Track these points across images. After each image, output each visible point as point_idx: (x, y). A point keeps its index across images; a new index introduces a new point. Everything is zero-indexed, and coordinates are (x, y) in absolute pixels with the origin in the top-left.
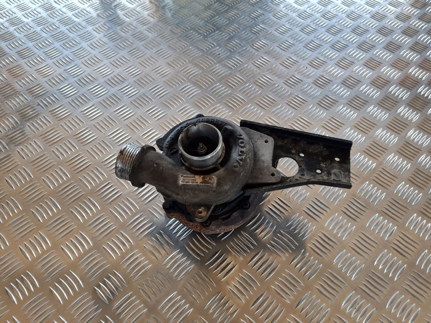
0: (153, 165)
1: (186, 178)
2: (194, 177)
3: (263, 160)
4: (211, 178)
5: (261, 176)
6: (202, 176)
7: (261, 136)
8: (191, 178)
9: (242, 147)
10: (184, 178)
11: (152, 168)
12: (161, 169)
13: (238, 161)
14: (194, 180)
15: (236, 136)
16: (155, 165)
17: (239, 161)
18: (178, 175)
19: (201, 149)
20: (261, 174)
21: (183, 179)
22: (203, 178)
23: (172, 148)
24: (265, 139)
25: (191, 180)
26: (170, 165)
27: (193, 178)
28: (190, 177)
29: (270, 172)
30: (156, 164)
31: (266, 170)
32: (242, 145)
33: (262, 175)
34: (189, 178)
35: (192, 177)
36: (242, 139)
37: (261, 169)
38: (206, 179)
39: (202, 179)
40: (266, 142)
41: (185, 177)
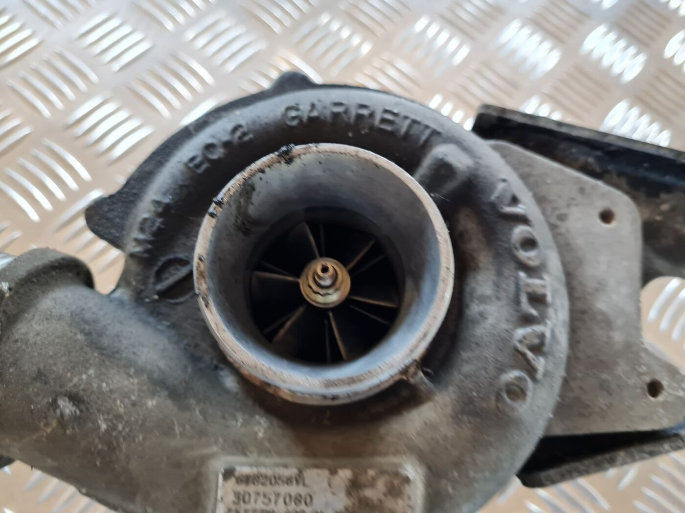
0: (54, 404)
1: (251, 489)
2: (299, 479)
3: (603, 313)
4: (396, 482)
5: (602, 401)
6: (345, 474)
7: (582, 190)
8: (284, 489)
9: (531, 271)
10: (241, 488)
11: (47, 424)
12: (104, 426)
13: (524, 355)
14: (298, 499)
15: (493, 206)
16: (66, 407)
17: (530, 355)
18: (204, 460)
19: (321, 292)
20: (604, 387)
21: (237, 495)
22: (354, 486)
23: (164, 259)
24: (601, 205)
25: (281, 501)
26: (153, 394)
27: (294, 489)
28: (276, 480)
29: (640, 375)
30: (75, 398)
31: (622, 368)
32: (528, 256)
33: (610, 394)
34: (268, 489)
35: (288, 481)
36: (523, 220)
37: (601, 361)
38: (369, 493)
39: (349, 493)
40: (606, 216)
41: (246, 480)
